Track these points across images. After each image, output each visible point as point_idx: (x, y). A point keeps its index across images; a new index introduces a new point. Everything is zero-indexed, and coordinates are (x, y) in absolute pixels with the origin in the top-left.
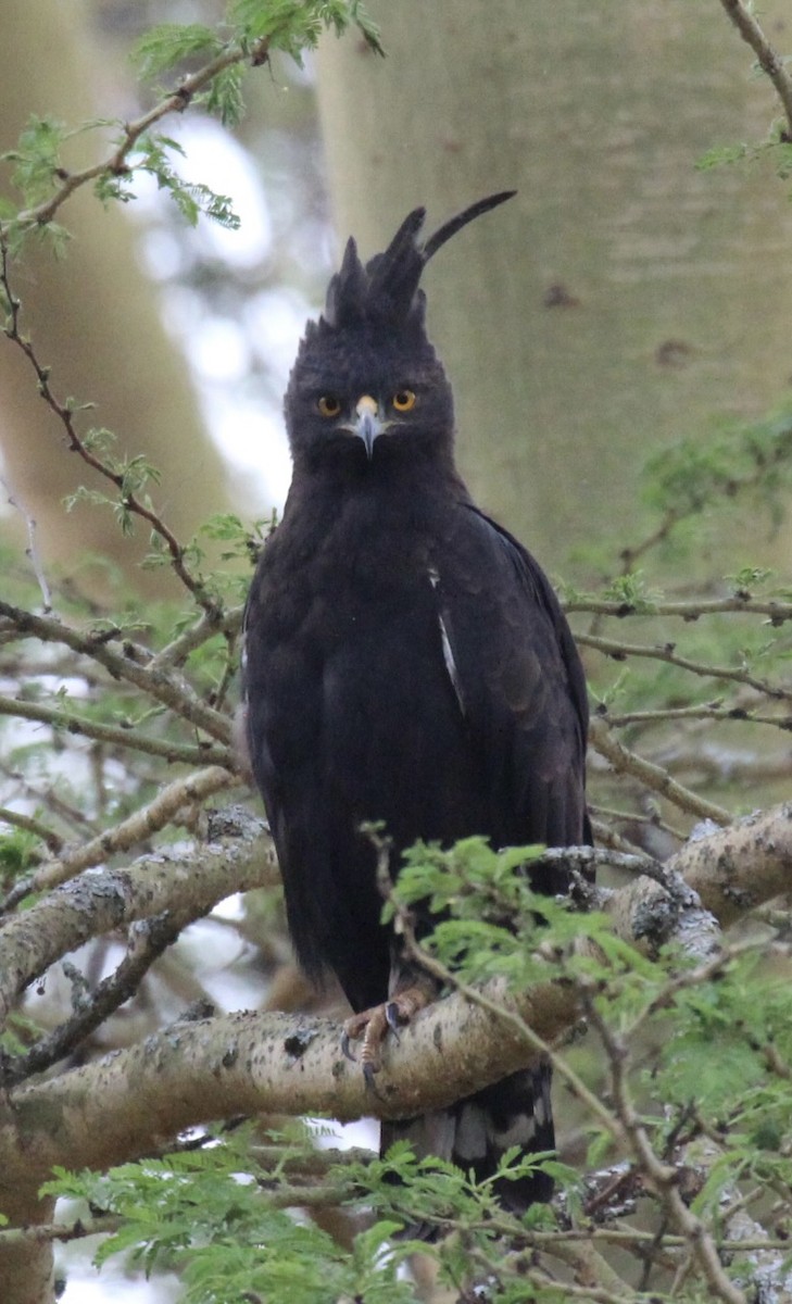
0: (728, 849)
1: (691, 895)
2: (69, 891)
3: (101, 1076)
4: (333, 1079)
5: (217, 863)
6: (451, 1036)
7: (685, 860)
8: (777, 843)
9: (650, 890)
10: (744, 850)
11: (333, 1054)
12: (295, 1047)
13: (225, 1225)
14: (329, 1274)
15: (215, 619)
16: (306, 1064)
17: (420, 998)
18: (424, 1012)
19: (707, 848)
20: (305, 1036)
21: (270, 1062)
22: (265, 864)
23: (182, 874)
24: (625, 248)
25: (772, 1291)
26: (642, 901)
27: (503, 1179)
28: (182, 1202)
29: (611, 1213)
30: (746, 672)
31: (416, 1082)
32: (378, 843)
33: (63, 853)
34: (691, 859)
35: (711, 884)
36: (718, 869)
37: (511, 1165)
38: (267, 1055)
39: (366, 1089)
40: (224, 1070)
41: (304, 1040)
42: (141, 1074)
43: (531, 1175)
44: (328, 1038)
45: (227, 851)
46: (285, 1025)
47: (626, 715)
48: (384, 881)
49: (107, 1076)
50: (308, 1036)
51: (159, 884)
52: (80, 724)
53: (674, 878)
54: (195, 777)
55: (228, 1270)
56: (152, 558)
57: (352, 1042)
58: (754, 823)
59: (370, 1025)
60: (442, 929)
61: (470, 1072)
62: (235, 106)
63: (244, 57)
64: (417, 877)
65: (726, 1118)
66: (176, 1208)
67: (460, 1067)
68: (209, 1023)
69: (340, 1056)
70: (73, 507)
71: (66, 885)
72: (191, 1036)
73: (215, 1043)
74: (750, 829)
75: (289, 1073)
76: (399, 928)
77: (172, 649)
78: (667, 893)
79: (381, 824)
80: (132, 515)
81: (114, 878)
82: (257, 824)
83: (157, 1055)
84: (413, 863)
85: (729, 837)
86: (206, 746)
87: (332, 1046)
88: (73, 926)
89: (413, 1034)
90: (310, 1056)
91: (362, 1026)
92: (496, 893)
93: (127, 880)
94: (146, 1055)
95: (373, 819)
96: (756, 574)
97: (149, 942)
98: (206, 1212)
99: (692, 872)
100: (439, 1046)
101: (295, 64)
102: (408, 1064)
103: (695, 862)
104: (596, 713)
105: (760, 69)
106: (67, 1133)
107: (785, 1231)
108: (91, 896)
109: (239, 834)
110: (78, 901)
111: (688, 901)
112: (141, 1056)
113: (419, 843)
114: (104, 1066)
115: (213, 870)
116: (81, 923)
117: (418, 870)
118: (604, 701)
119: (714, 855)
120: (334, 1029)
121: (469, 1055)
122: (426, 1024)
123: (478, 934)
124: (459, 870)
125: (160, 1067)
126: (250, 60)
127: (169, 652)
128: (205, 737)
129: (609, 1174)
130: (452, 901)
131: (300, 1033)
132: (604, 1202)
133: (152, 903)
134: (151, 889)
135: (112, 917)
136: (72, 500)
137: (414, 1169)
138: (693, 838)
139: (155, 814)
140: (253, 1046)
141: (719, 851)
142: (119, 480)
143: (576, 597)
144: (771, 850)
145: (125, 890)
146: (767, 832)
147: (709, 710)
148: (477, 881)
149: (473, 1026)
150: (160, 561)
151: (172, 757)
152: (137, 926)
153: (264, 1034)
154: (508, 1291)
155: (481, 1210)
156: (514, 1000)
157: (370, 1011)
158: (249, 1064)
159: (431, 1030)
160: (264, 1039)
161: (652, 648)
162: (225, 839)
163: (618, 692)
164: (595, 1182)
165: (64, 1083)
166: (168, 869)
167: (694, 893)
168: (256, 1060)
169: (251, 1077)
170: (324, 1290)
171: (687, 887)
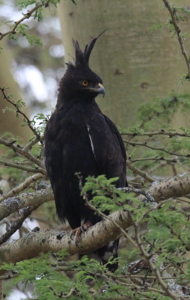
0: (160, 188)
1: (152, 199)
2: (5, 202)
3: (13, 245)
4: (68, 245)
5: (40, 195)
6: (96, 234)
7: (150, 190)
8: (172, 186)
9: (142, 198)
10: (164, 188)
11: (68, 239)
12: (59, 238)
13: (44, 275)
14: (69, 284)
15: (38, 138)
16: (62, 242)
17: (89, 225)
18: (89, 229)
19: (156, 188)
20: (61, 235)
21: (53, 241)
22: (51, 195)
23: (32, 198)
24: (133, 61)
25: (173, 290)
26: (141, 200)
27: (109, 264)
28: (34, 270)
29: (135, 272)
30: (164, 148)
31: (88, 245)
32: (79, 177)
33: (4, 194)
34: (152, 190)
35: (157, 196)
36: (158, 193)
37: (111, 261)
38: (53, 240)
39: (76, 247)
40: (42, 243)
41: (61, 236)
42: (23, 245)
43: (116, 263)
44: (67, 235)
45: (42, 192)
46: (57, 232)
47: (136, 160)
48: (81, 186)
49: (15, 245)
50: (62, 235)
51: (26, 200)
52: (7, 164)
53: (148, 195)
54: (34, 176)
55: (45, 285)
56: (23, 124)
57: (73, 236)
58: (166, 181)
59: (77, 231)
60: (94, 198)
61: (100, 242)
62: (41, 17)
63: (43, 5)
64: (89, 185)
65: (161, 247)
66: (32, 271)
67: (98, 241)
68: (39, 232)
69: (70, 239)
70: (4, 112)
71: (4, 201)
72: (35, 236)
73: (40, 237)
74: (165, 183)
75: (58, 244)
76: (84, 198)
77: (29, 145)
78: (146, 198)
79: (80, 173)
80: (18, 113)
81: (16, 199)
82: (49, 186)
83: (26, 240)
84: (88, 181)
85: (161, 185)
86: (37, 168)
87: (68, 237)
88: (6, 210)
89: (87, 234)
90: (63, 239)
91: (75, 232)
92: (107, 189)
93: (19, 199)
94: (24, 240)
95: (78, 172)
96: (166, 126)
97: (24, 215)
98: (39, 272)
99: (152, 193)
100: (93, 236)
101: (55, 7)
102: (86, 241)
103: (153, 191)
104: (128, 159)
105: (165, 6)
106: (5, 259)
107: (176, 275)
108: (10, 203)
109: (45, 188)
110: (7, 204)
111: (151, 200)
112: (23, 240)
113: (89, 177)
114: (14, 243)
115: (39, 197)
116: (8, 209)
117: (89, 183)
118: (130, 156)
119: (157, 189)
120: (68, 233)
121: (100, 238)
122: (90, 231)
123: (103, 199)
124: (99, 183)
125: (27, 243)
126: (44, 6)
127: (28, 146)
128: (36, 166)
129: (134, 263)
130: (97, 191)
131: (60, 234)
132: (133, 270)
133: (25, 204)
134: (24, 201)
135: (15, 208)
136: (4, 110)
137: (88, 262)
138: (152, 185)
139: (25, 185)
140: (49, 237)
141: (158, 188)
142: (15, 105)
143: (123, 132)
144: (171, 188)
145: (18, 202)
146: (170, 183)
147: (155, 158)
148: (103, 186)
149: (101, 231)
150: (25, 124)
151: (29, 171)
152: (21, 210)
153: (52, 235)
154: (111, 288)
155: (104, 271)
156: (111, 225)
157: (76, 229)
158: (48, 242)
159: (91, 233)
160: (52, 236)
161: (141, 143)
162: (42, 189)
163: (134, 154)
164: (131, 265)
165: (5, 247)
166: (28, 196)
167: (153, 198)
168: (50, 241)
169: (49, 245)
170: (68, 287)
171: (151, 196)
